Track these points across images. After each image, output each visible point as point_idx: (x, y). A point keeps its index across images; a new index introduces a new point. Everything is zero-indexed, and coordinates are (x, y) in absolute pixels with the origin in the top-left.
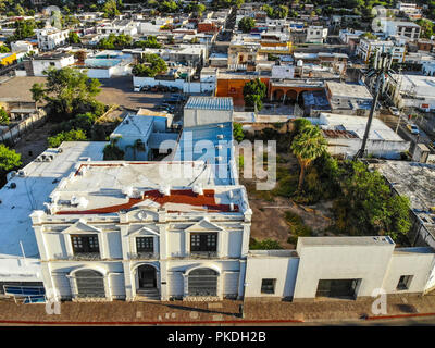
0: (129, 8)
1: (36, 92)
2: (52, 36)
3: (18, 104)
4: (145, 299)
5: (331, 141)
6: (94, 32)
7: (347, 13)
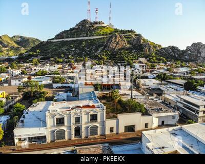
1: (19, 89)
2: (15, 72)
3: (13, 94)
4: (77, 139)
5: (123, 97)
6: (31, 70)
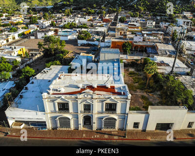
0: (75, 12)
1: (40, 45)
2: (44, 23)
4: (86, 129)
5: (159, 67)
6: (61, 21)
7: (163, 16)
